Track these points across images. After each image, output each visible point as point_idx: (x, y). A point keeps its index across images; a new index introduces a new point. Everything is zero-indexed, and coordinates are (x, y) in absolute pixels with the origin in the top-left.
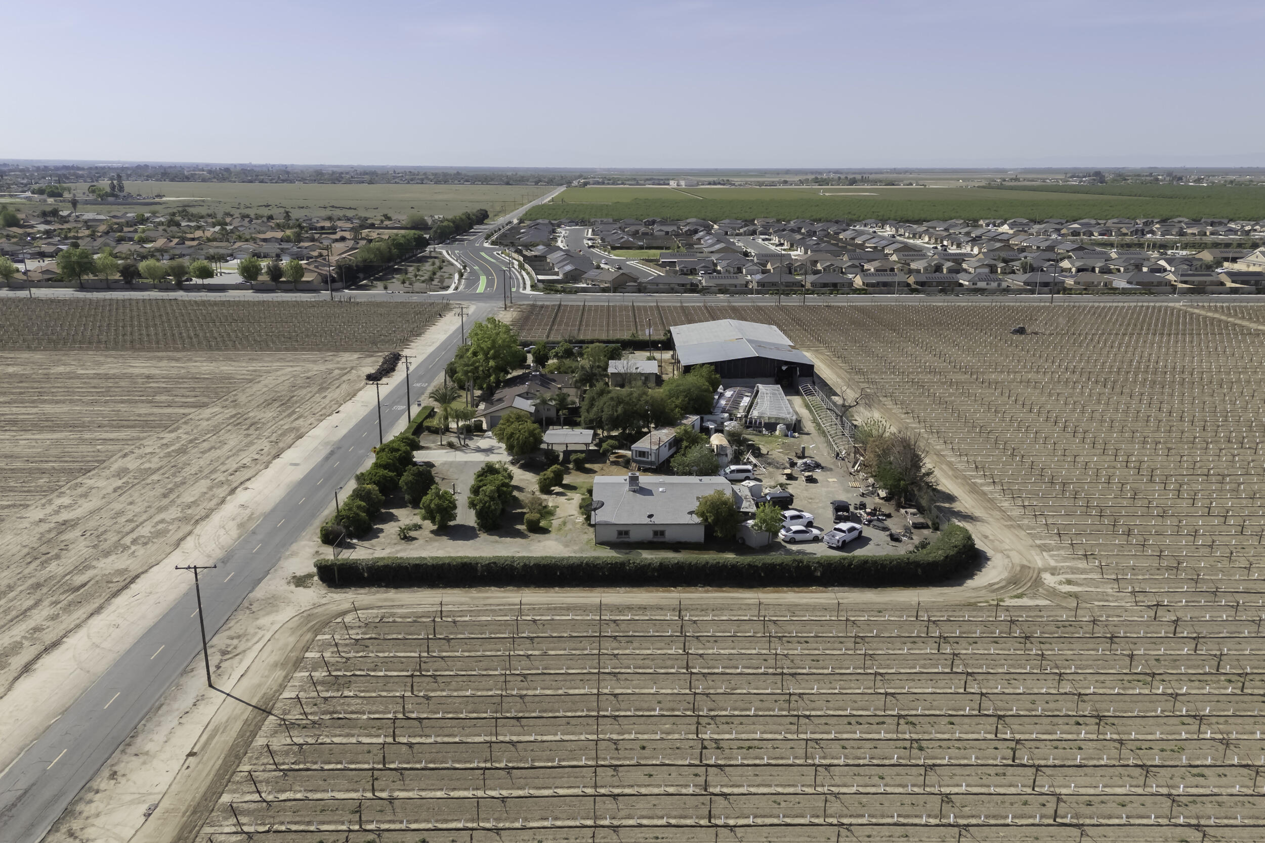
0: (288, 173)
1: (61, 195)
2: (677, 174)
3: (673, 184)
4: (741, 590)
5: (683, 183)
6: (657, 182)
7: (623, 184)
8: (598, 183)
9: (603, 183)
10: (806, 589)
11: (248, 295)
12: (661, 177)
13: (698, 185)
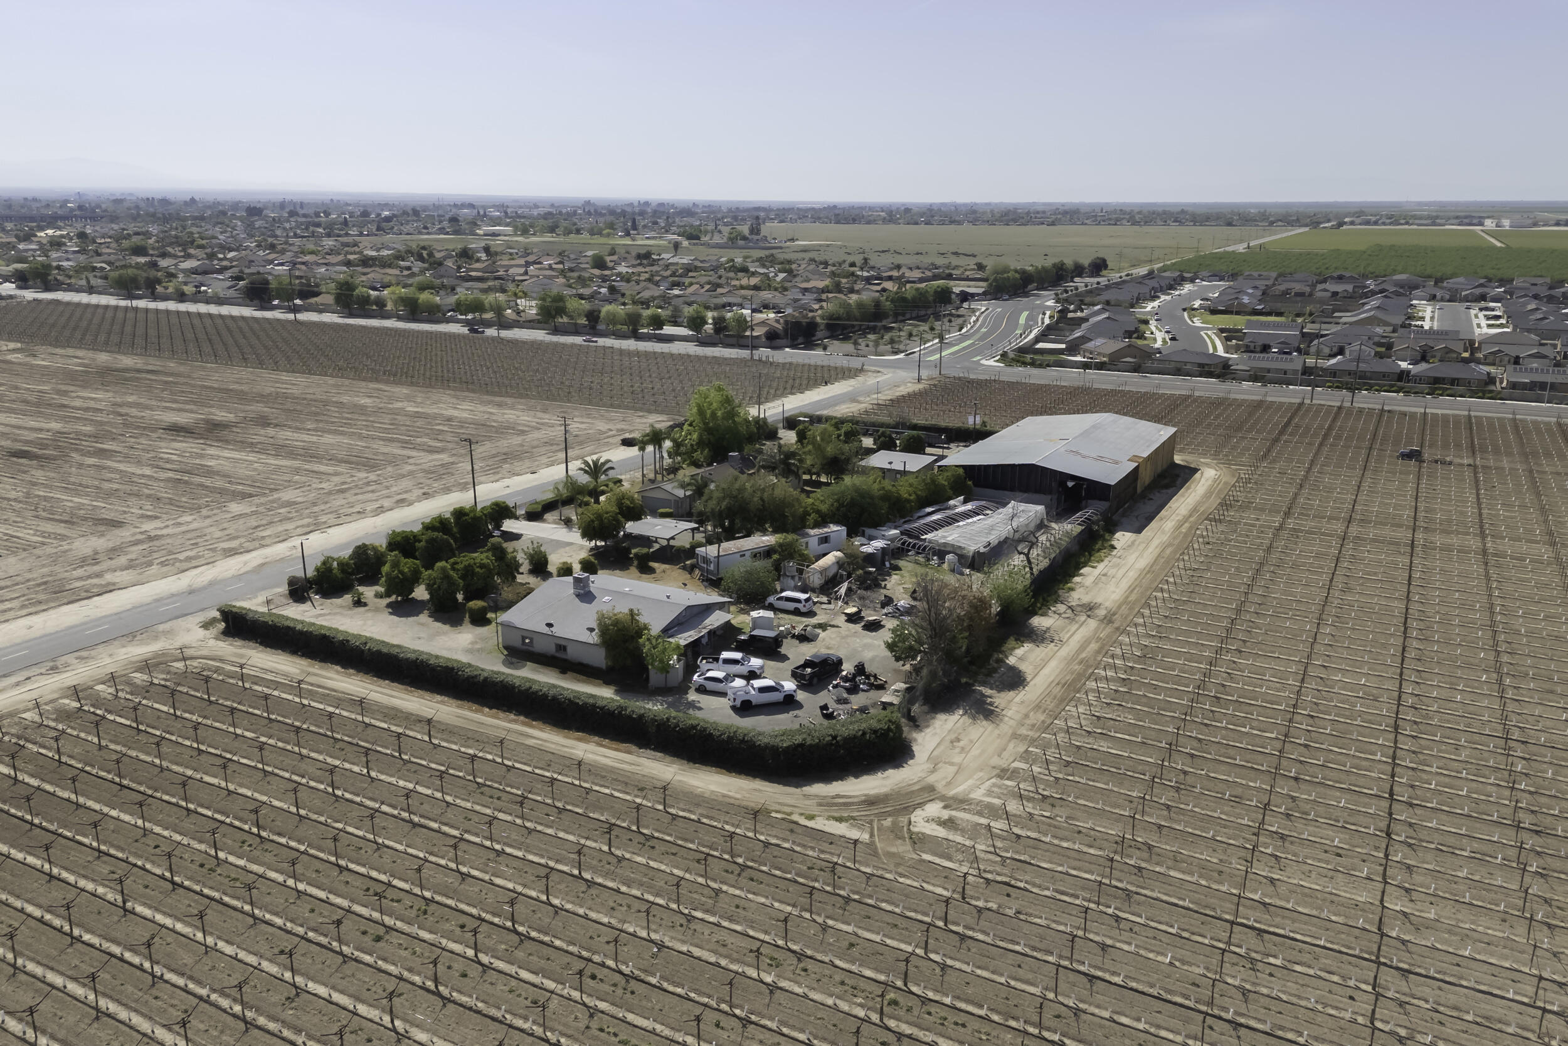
0: (974, 212)
1: (698, 238)
2: (1497, 211)
3: (1489, 224)
4: (548, 728)
5: (1506, 223)
6: (1467, 221)
7: (1407, 223)
8: (1368, 223)
9: (1376, 223)
10: (614, 745)
11: (692, 349)
12: (1471, 216)
13: (1535, 224)
